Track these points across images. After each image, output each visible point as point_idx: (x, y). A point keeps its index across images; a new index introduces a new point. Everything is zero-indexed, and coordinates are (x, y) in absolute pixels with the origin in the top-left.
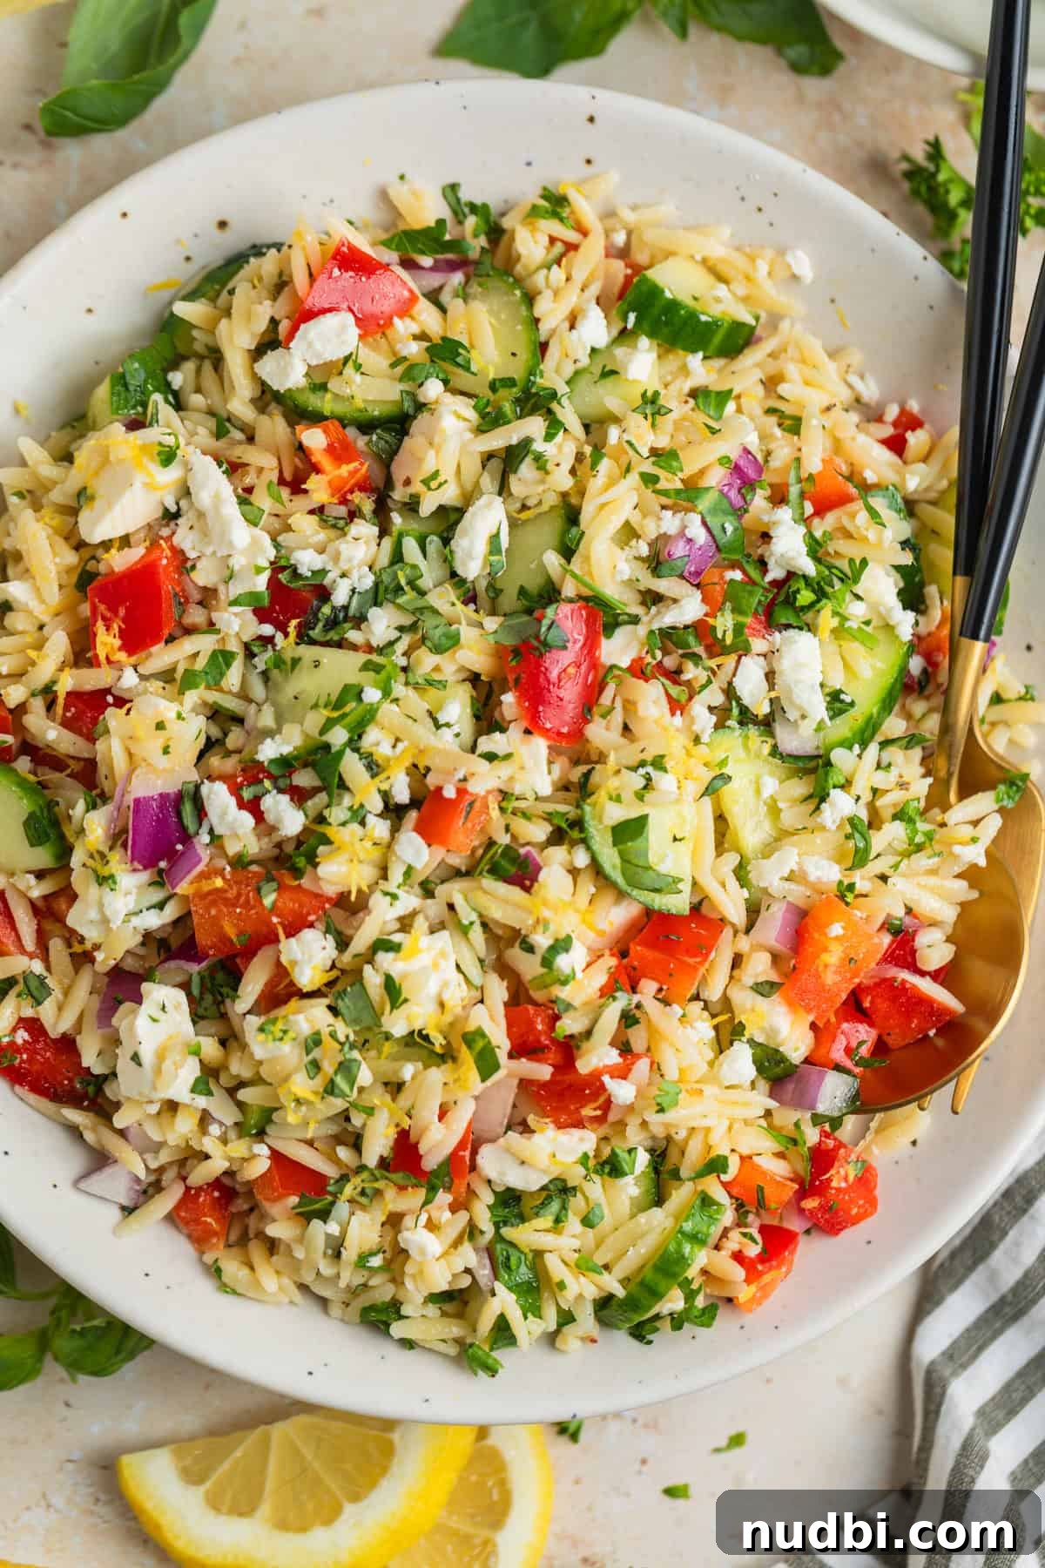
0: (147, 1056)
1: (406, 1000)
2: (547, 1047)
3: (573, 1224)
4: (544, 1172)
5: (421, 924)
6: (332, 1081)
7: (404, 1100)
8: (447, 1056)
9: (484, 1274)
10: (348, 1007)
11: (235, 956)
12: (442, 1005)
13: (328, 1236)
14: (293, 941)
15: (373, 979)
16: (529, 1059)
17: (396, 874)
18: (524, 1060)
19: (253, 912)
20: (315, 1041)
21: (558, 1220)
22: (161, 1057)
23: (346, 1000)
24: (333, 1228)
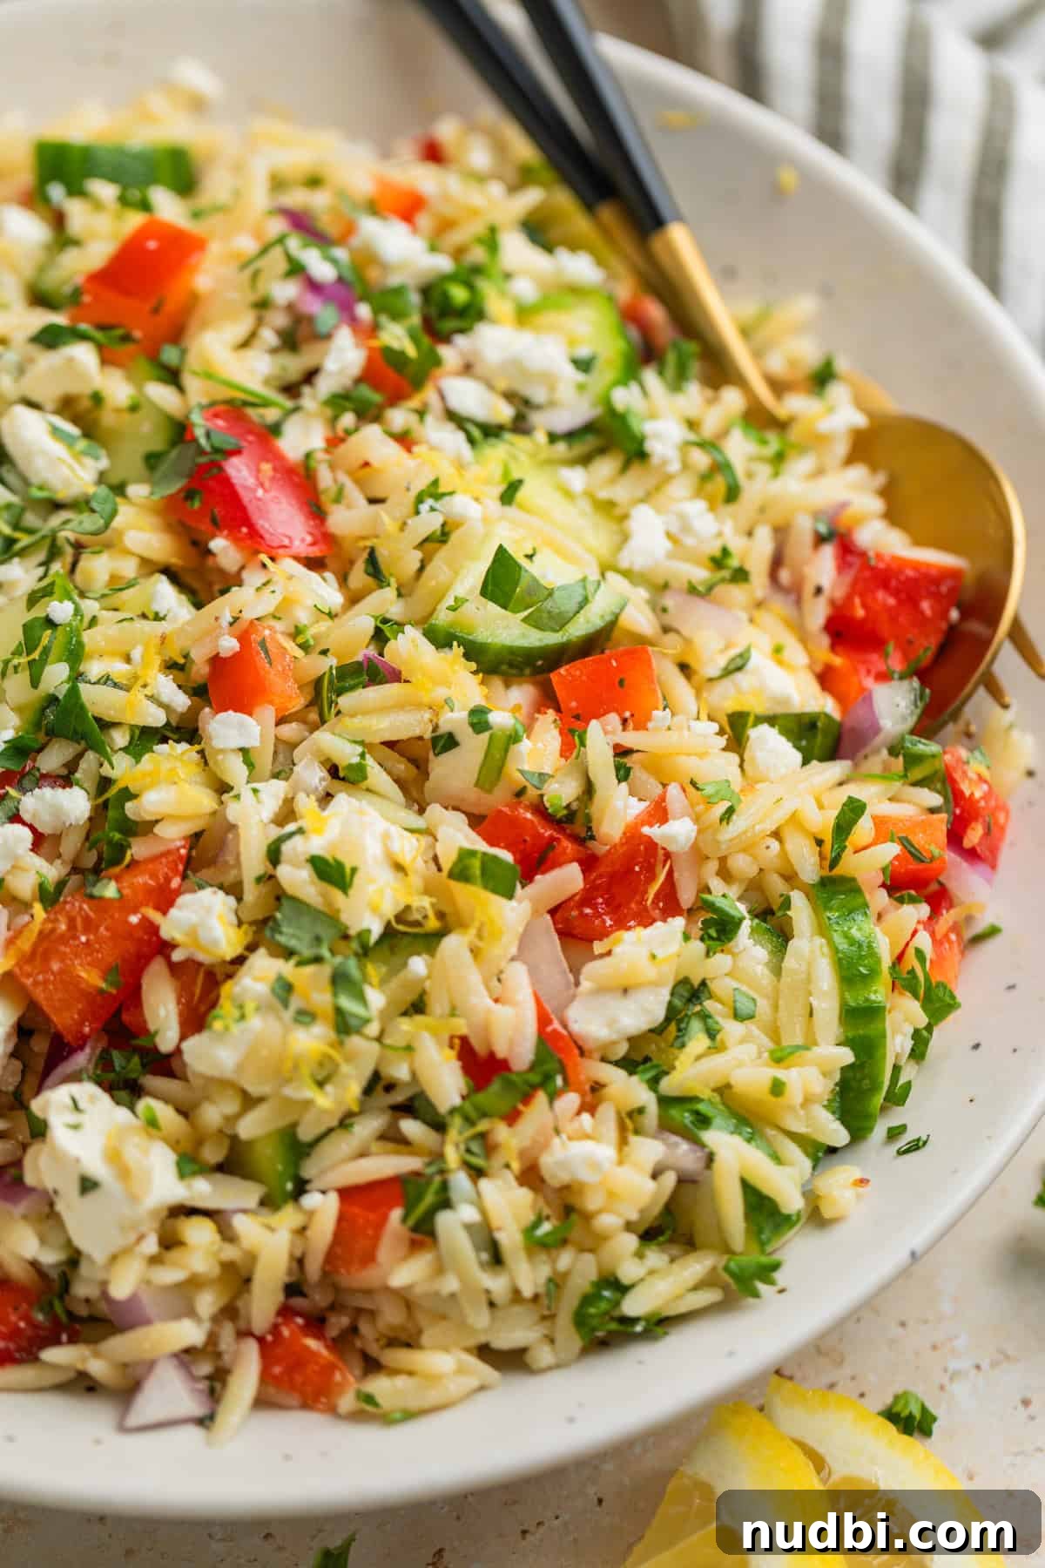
0: (96, 1167)
1: (354, 870)
2: (552, 839)
3: (731, 1029)
4: (656, 984)
5: (306, 805)
6: (339, 1011)
7: (437, 1005)
8: (448, 923)
9: (684, 1154)
10: (293, 936)
11: (118, 1012)
12: (399, 868)
13: (469, 1227)
14: (173, 912)
15: (296, 877)
16: (543, 873)
17: (236, 771)
18: (538, 877)
19: (102, 929)
20: (285, 990)
21: (712, 1034)
22: (114, 1157)
23: (284, 929)
24: (467, 1213)
